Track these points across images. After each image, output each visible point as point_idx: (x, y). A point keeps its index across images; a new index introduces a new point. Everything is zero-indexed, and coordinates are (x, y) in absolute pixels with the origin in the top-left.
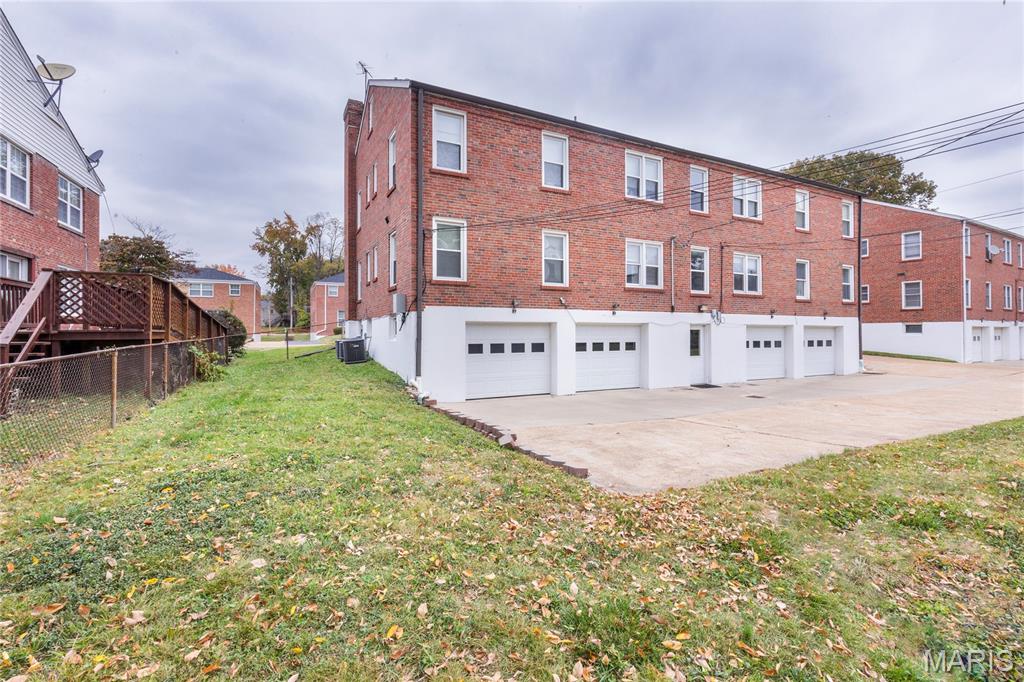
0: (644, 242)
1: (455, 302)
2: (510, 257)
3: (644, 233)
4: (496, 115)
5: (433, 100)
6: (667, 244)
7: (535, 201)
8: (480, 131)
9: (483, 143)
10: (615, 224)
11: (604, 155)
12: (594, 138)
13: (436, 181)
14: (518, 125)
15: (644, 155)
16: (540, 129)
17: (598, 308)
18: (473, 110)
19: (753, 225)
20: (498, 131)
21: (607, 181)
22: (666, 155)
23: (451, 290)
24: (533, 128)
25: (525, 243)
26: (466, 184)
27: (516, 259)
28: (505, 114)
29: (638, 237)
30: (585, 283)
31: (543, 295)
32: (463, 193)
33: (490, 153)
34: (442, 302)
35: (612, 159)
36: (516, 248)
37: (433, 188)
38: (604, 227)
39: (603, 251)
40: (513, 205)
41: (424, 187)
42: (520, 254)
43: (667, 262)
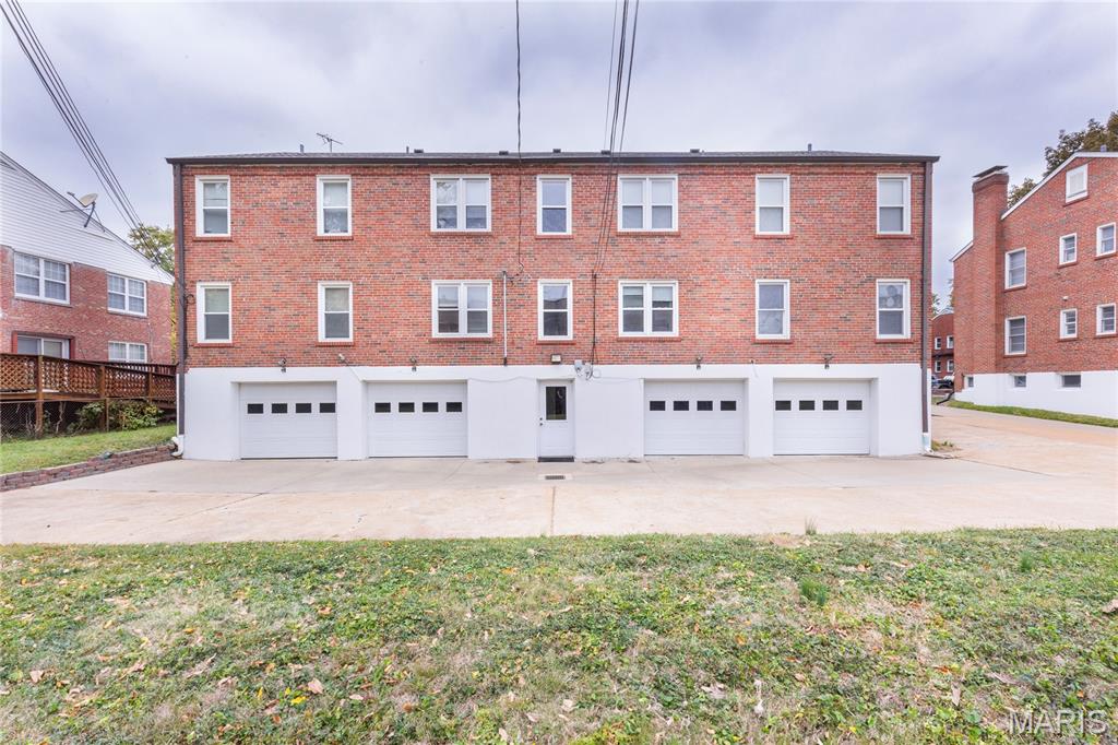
0: (462, 282)
1: (218, 364)
2: (279, 314)
3: (461, 271)
4: (261, 172)
5: (194, 171)
6: (498, 282)
7: (307, 252)
8: (243, 190)
9: (247, 203)
10: (416, 265)
11: (400, 188)
12: (383, 171)
13: (199, 248)
14: (287, 175)
15: (461, 177)
16: (314, 175)
17: (393, 363)
18: (236, 172)
19: (657, 240)
20: (264, 187)
21: (402, 217)
22: (493, 170)
23: (214, 352)
24: (305, 175)
25: (297, 299)
26: (231, 248)
27: (286, 316)
28: (270, 168)
29: (450, 277)
30: (374, 337)
31: (318, 353)
32: (226, 255)
33: (255, 211)
34: (206, 364)
35: (411, 189)
36: (285, 305)
37: (197, 254)
38: (400, 270)
39: (398, 298)
40: (281, 260)
41: (188, 256)
42: (291, 311)
43: (497, 303)
